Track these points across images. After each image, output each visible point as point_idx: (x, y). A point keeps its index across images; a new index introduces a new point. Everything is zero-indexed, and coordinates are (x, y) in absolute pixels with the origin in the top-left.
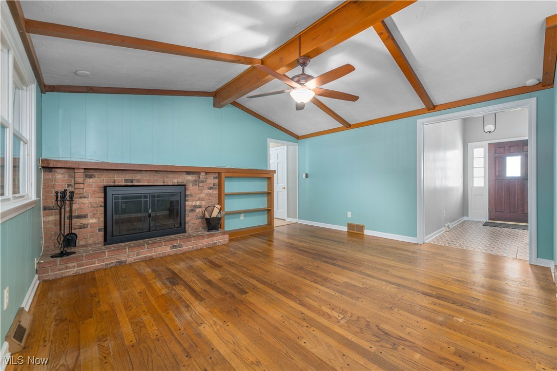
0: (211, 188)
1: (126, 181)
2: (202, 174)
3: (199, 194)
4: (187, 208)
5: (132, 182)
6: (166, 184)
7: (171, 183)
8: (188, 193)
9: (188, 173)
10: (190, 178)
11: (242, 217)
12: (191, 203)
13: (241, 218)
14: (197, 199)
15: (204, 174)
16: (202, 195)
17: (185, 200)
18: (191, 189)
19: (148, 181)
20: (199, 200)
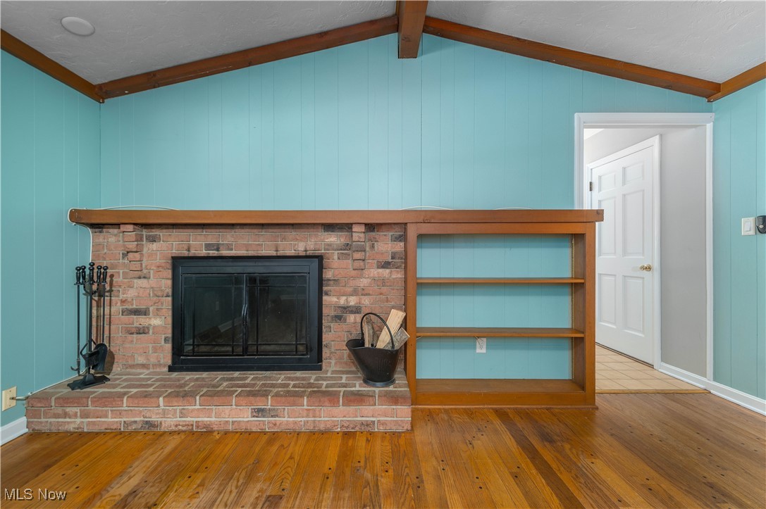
0: (386, 265)
1: (208, 247)
2: (355, 228)
3: (354, 278)
4: (325, 311)
5: (218, 249)
6: (281, 253)
7: (291, 252)
8: (328, 274)
9: (329, 227)
10: (333, 239)
11: (481, 348)
12: (334, 299)
13: (478, 351)
14: (349, 290)
15: (362, 228)
16: (364, 282)
17: (320, 293)
18: (336, 267)
19: (247, 247)
20: (355, 292)
